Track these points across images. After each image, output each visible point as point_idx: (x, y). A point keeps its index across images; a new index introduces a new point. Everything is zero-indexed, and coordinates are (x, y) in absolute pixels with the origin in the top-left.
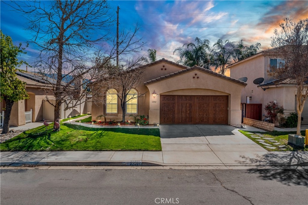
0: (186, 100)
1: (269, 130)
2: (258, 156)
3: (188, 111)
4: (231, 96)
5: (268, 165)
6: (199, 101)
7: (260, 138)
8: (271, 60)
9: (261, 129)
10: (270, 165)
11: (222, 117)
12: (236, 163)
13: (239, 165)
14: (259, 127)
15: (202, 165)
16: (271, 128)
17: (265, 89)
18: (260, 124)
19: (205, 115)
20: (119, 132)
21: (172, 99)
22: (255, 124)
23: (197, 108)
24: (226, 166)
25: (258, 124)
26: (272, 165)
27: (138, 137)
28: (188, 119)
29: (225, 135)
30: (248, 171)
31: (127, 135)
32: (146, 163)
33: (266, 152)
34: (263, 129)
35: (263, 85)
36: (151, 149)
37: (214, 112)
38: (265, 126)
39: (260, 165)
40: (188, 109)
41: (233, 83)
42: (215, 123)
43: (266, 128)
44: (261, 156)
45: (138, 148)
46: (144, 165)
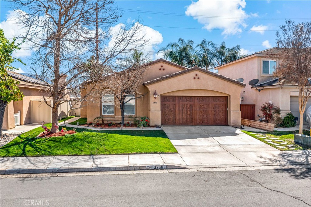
0: (186, 101)
1: (268, 130)
2: (274, 156)
3: (188, 112)
4: (231, 96)
5: (288, 164)
6: (199, 101)
7: (266, 138)
8: (264, 61)
9: (259, 129)
10: (290, 164)
11: (222, 117)
12: (258, 164)
13: (262, 165)
14: (257, 127)
15: (227, 166)
16: (271, 128)
17: (259, 90)
18: (259, 124)
19: (206, 116)
20: (124, 134)
21: (172, 100)
22: (253, 124)
23: (198, 109)
24: (250, 166)
25: (255, 125)
26: (292, 164)
27: (146, 140)
28: (188, 120)
29: (231, 136)
30: (276, 171)
31: (134, 138)
32: (170, 166)
33: (279, 152)
34: (262, 129)
35: (258, 86)
36: (167, 151)
37: (214, 113)
38: (264, 126)
39: (281, 165)
40: (188, 110)
41: (233, 84)
42: (215, 123)
43: (265, 129)
44: (277, 156)
45: (153, 151)
46: (168, 168)
